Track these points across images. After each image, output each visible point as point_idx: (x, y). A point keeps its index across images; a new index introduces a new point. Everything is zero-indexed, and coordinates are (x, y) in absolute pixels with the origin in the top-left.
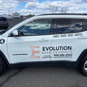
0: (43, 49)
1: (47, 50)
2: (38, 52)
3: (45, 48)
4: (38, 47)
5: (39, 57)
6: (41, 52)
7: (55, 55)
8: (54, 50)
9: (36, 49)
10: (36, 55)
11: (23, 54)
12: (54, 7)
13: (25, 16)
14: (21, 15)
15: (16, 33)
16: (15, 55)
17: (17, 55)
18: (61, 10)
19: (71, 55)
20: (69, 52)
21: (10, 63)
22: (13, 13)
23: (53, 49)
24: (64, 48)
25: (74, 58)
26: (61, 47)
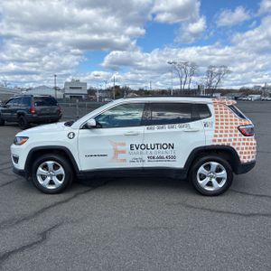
0: (131, 147)
1: (137, 149)
2: (123, 152)
3: (134, 146)
4: (124, 144)
5: (125, 160)
6: (127, 152)
8: (148, 149)
10: (121, 156)
13: (101, 91)
14: (88, 88)
15: (93, 123)
16: (89, 156)
17: (91, 156)
18: (208, 72)
19: (174, 157)
20: (170, 152)
21: (80, 169)
22: (66, 83)
23: (146, 147)
24: (162, 147)
25: (180, 163)
26: (157, 144)
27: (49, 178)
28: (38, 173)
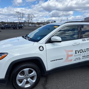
0: (76, 52)
1: (78, 53)
3: (77, 51)
6: (73, 55)
7: (83, 57)
8: (83, 52)
9: (70, 53)
11: (60, 59)
12: (20, 13)
16: (53, 61)
17: (54, 60)
21: (47, 70)
26: (87, 49)
27: (25, 80)
28: (17, 78)
